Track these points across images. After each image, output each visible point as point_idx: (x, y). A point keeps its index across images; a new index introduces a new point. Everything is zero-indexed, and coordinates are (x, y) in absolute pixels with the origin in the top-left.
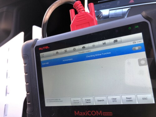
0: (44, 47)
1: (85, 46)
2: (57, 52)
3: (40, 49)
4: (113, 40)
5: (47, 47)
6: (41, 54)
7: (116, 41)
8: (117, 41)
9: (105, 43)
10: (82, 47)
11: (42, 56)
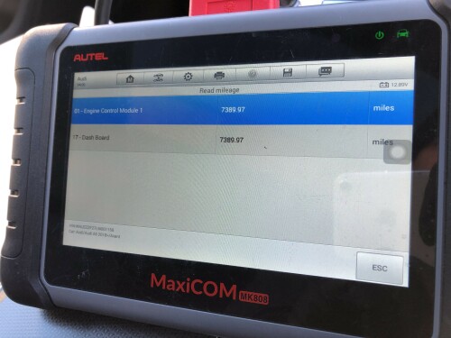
0: (92, 55)
1: (224, 71)
2: (130, 77)
3: (78, 58)
4: (320, 67)
5: (100, 56)
6: (78, 75)
7: (326, 71)
8: (330, 72)
9: (291, 72)
10: (216, 71)
11: (81, 82)
